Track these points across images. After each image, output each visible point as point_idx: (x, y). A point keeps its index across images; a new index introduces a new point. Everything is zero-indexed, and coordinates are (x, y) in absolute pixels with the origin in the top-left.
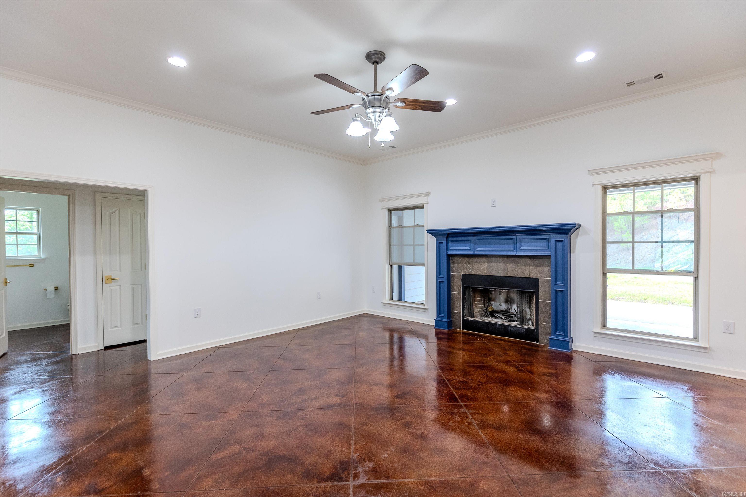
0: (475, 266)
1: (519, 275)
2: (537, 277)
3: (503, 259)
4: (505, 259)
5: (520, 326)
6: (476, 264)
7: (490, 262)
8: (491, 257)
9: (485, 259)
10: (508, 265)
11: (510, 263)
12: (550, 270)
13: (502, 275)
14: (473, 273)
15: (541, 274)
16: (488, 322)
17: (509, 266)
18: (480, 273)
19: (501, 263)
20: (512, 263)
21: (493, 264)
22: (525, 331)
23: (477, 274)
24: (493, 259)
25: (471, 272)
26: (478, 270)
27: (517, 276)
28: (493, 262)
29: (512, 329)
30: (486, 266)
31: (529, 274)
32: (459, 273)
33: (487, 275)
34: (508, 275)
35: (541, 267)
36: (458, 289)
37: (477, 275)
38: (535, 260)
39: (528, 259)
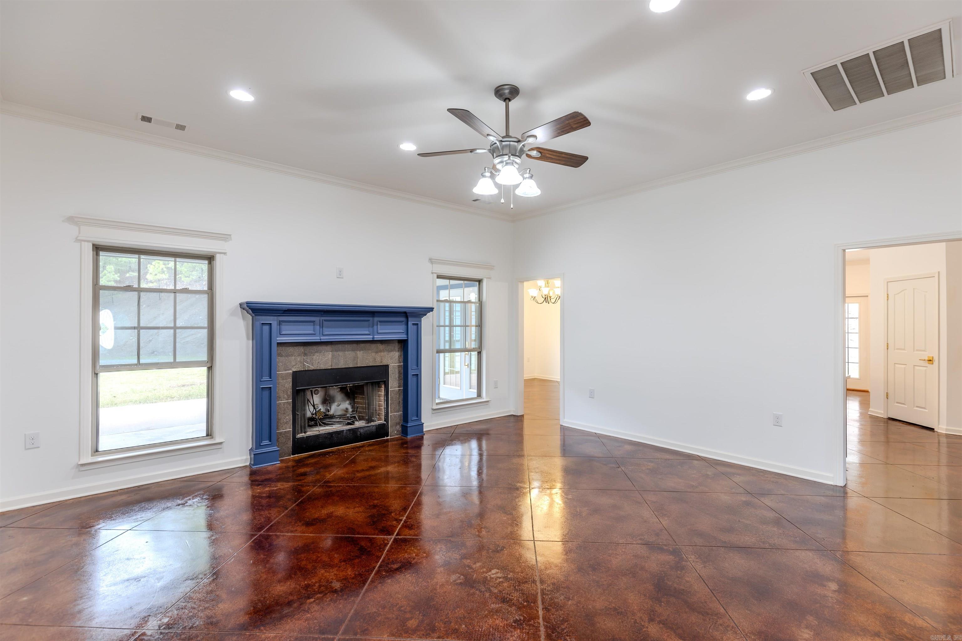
0: (314, 357)
1: (371, 364)
2: (388, 364)
3: (352, 345)
4: (355, 345)
5: (369, 425)
6: (316, 354)
7: (336, 351)
8: (336, 344)
9: (329, 348)
10: (358, 352)
11: (360, 351)
12: (400, 355)
13: (351, 366)
14: (312, 368)
15: (392, 360)
16: (332, 432)
17: (360, 354)
18: (323, 367)
19: (350, 351)
20: (363, 350)
21: (341, 353)
22: (376, 427)
23: (318, 368)
24: (340, 346)
25: (309, 366)
26: (318, 363)
27: (369, 365)
28: (340, 350)
29: (362, 431)
30: (330, 356)
31: (380, 361)
32: (288, 370)
33: (332, 369)
34: (358, 366)
35: (392, 353)
36: (286, 396)
37: (318, 370)
38: (386, 345)
39: (379, 344)
